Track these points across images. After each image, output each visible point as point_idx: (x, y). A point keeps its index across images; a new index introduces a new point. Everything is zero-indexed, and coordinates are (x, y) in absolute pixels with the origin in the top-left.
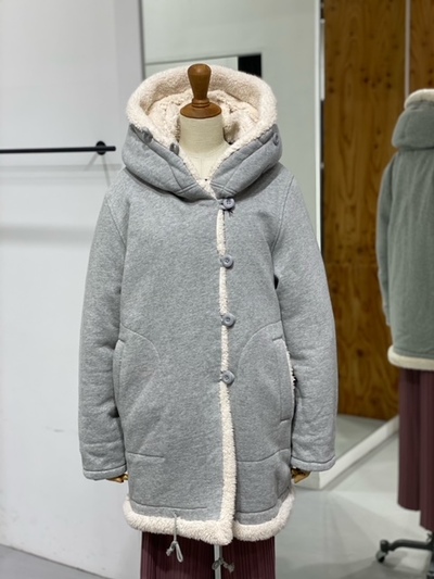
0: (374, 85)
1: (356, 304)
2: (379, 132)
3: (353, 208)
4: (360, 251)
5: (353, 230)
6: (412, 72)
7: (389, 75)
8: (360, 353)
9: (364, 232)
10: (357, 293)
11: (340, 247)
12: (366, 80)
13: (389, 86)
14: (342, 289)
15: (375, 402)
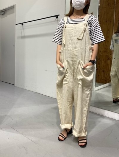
0: (108, 22)
1: (103, 62)
2: (109, 30)
3: (103, 44)
4: (104, 52)
5: (103, 48)
6: (115, 19)
7: (111, 20)
8: (103, 71)
9: (105, 49)
10: (103, 60)
11: (101, 51)
12: (107, 21)
13: (111, 22)
14: (100, 59)
15: (105, 80)
